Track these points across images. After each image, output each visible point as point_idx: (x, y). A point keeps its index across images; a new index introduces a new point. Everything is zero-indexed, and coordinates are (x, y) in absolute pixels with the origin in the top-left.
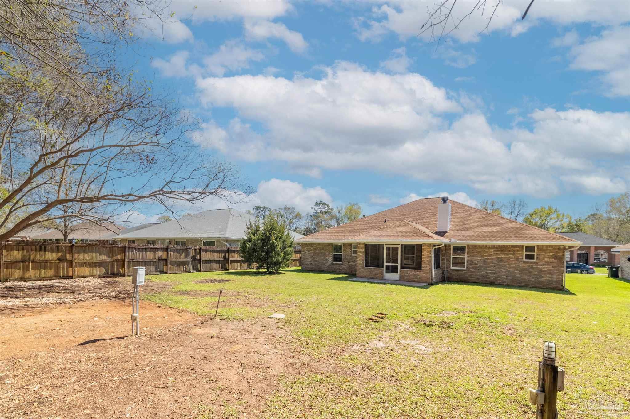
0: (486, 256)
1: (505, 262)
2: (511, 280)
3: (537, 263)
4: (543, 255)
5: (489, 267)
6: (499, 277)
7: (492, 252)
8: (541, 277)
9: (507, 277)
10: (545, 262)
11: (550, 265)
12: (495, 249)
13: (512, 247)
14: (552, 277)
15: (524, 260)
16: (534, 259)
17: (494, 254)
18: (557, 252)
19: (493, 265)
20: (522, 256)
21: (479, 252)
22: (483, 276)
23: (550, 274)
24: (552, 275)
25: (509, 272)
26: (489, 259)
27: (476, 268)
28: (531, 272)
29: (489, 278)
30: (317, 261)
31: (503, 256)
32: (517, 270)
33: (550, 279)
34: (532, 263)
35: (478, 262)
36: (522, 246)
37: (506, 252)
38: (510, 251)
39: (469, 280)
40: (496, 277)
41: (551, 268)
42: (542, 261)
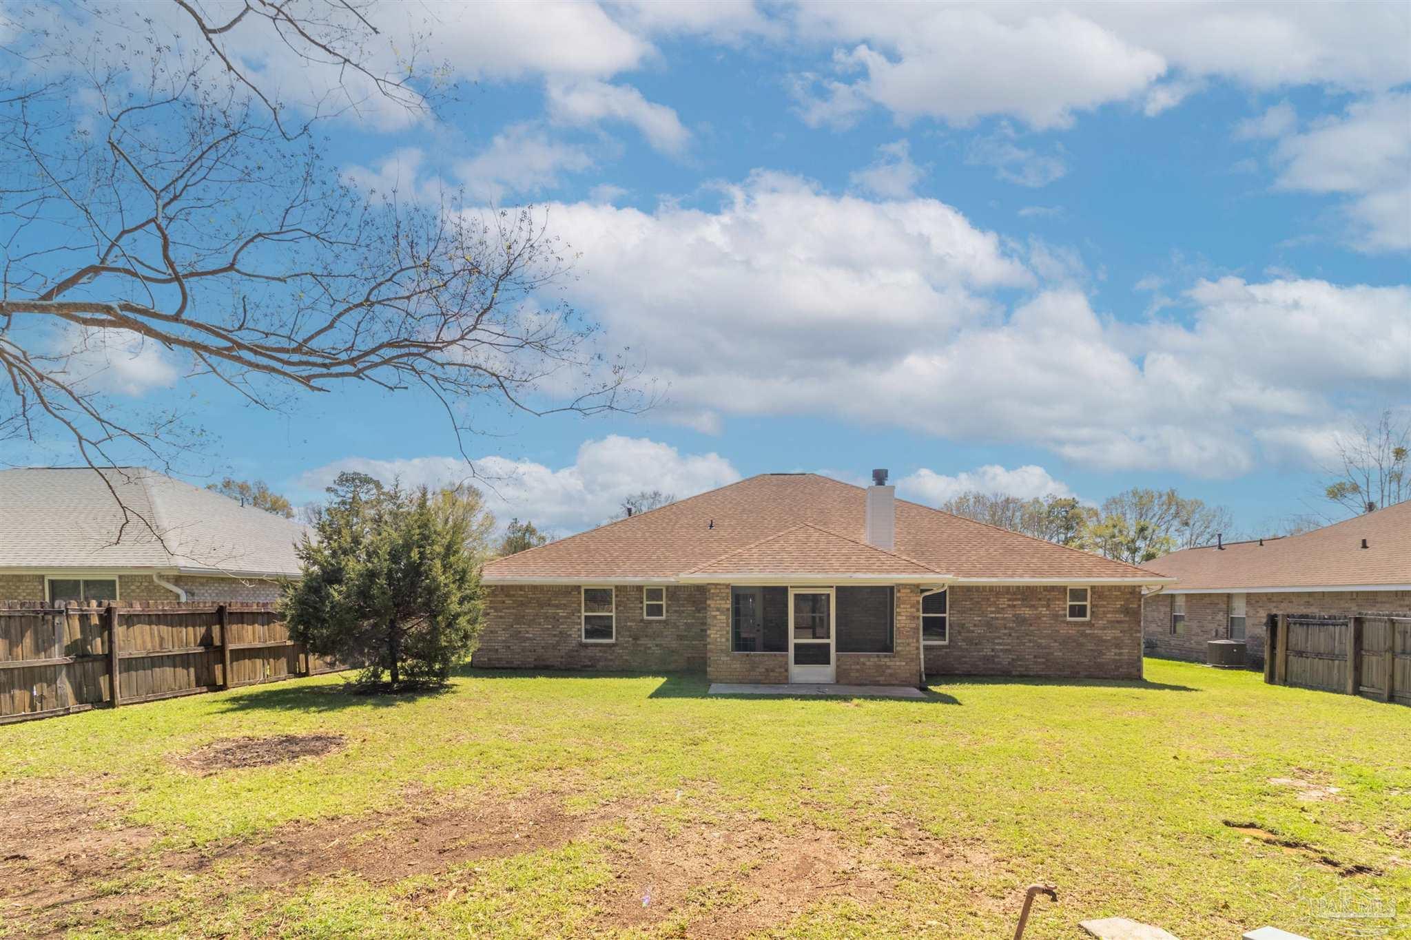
0: (992, 612)
1: (1031, 625)
2: (1044, 663)
3: (1093, 625)
4: (1104, 606)
5: (999, 638)
6: (1020, 660)
7: (1004, 602)
8: (1101, 653)
9: (1035, 657)
10: (1108, 621)
11: (1116, 629)
12: (1009, 597)
13: (1044, 590)
14: (1120, 654)
15: (1069, 619)
16: (1085, 616)
17: (1009, 606)
18: (1128, 599)
19: (1006, 631)
20: (1065, 609)
21: (978, 602)
22: (987, 659)
23: (1117, 646)
24: (1121, 648)
25: (1040, 646)
26: (997, 618)
27: (970, 641)
28: (1080, 645)
29: (999, 663)
30: (528, 639)
31: (1027, 612)
32: (1056, 641)
33: (1117, 657)
34: (1083, 624)
35: (975, 625)
36: (1065, 588)
37: (1033, 603)
38: (1040, 599)
39: (957, 669)
40: (1013, 659)
41: (1117, 633)
42: (1102, 619)
